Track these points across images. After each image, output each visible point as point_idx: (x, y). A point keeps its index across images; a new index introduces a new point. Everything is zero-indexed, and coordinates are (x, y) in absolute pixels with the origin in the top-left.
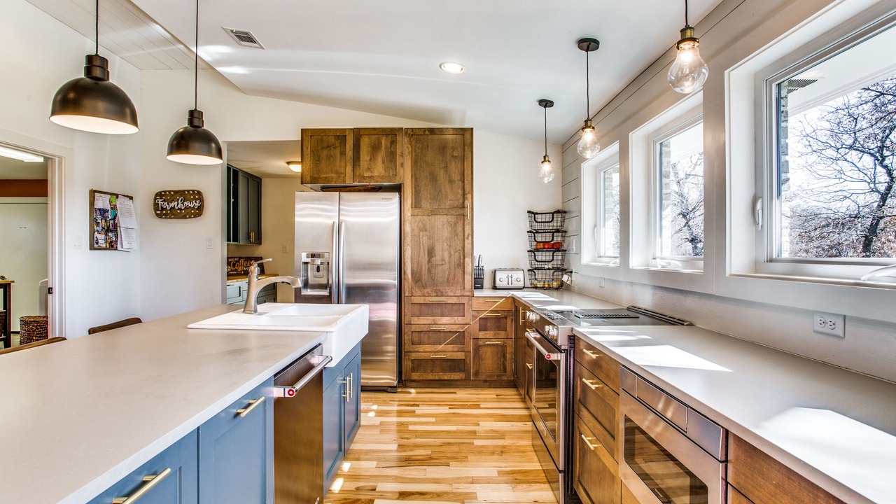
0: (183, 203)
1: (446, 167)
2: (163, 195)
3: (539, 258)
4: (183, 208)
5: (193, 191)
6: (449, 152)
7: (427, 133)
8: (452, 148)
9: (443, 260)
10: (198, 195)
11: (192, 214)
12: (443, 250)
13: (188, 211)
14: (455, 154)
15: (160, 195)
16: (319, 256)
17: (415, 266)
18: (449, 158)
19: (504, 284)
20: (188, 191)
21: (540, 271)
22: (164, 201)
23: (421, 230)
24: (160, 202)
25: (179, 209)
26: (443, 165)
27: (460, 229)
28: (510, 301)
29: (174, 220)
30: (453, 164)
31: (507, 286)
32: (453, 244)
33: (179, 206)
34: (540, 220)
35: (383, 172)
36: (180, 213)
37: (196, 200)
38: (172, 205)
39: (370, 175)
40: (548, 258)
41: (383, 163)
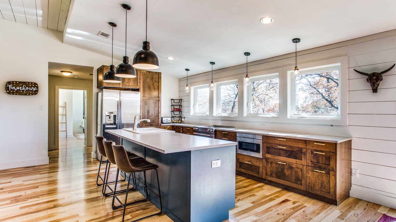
0: (25, 88)
1: (153, 84)
2: (11, 83)
3: (175, 114)
4: (25, 90)
5: (32, 83)
6: (154, 79)
7: (148, 72)
8: (155, 78)
9: (152, 114)
10: (35, 85)
11: (31, 93)
12: (152, 111)
13: (28, 92)
14: (156, 80)
15: (9, 83)
16: (112, 113)
17: (144, 116)
18: (154, 81)
19: (165, 122)
20: (29, 83)
21: (175, 118)
22: (13, 86)
23: (145, 104)
24: (10, 86)
25: (22, 91)
26: (152, 84)
27: (157, 105)
28: (171, 127)
29: (18, 95)
30: (155, 83)
31: (166, 122)
32: (155, 109)
33: (23, 89)
34: (175, 102)
35: (133, 84)
36: (22, 93)
37: (34, 87)
38: (18, 88)
39: (128, 85)
40: (178, 113)
41: (133, 81)
